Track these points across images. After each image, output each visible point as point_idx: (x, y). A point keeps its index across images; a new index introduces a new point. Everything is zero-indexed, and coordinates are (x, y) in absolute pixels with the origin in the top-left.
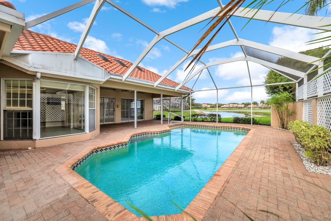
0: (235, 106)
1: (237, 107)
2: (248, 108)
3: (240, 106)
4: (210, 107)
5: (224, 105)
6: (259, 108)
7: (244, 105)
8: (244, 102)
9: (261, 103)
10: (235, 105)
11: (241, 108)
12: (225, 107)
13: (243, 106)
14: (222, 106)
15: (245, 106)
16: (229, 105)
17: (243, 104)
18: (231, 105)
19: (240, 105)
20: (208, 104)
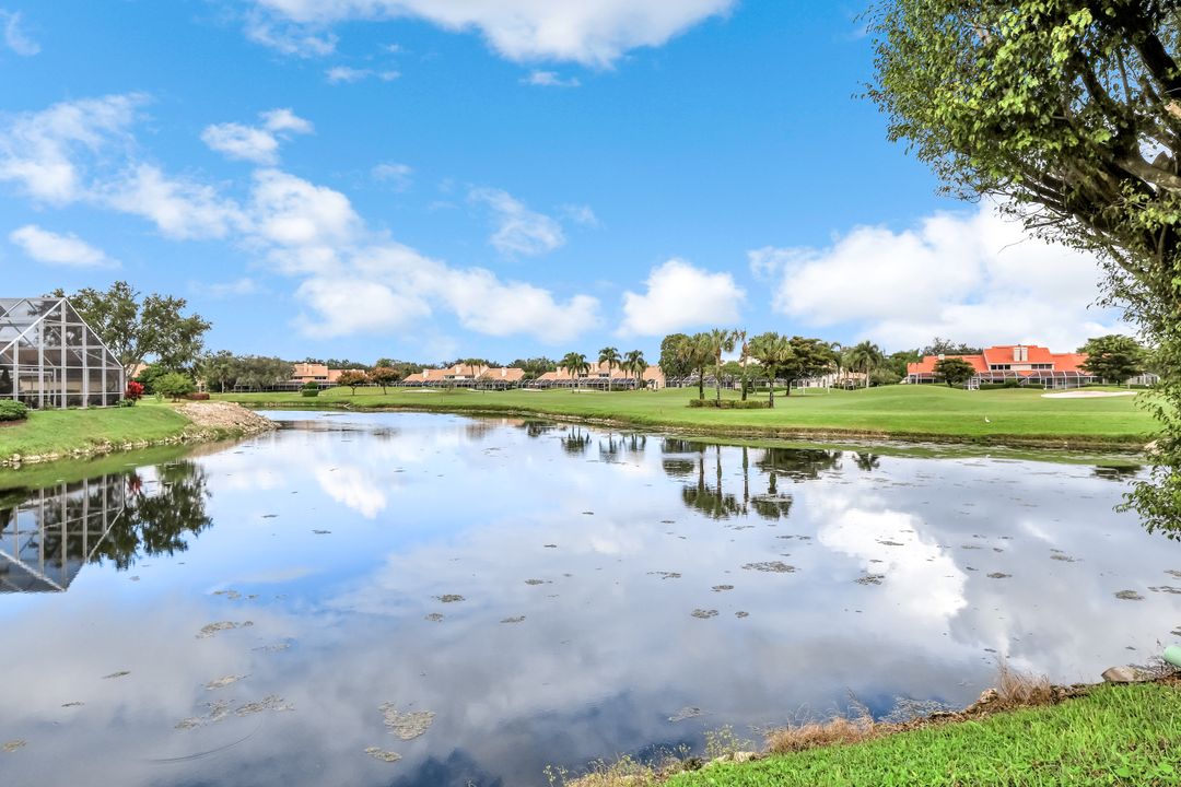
0: (477, 376)
1: (487, 384)
2: (543, 387)
3: (504, 375)
4: (341, 383)
5: (426, 373)
6: (590, 386)
7: (523, 373)
8: (524, 358)
9: (602, 360)
10: (480, 372)
11: (510, 386)
12: (427, 384)
13: (518, 374)
14: (413, 378)
15: (529, 377)
16: (450, 372)
17: (518, 364)
18: (458, 369)
19: (504, 372)
20: (332, 366)
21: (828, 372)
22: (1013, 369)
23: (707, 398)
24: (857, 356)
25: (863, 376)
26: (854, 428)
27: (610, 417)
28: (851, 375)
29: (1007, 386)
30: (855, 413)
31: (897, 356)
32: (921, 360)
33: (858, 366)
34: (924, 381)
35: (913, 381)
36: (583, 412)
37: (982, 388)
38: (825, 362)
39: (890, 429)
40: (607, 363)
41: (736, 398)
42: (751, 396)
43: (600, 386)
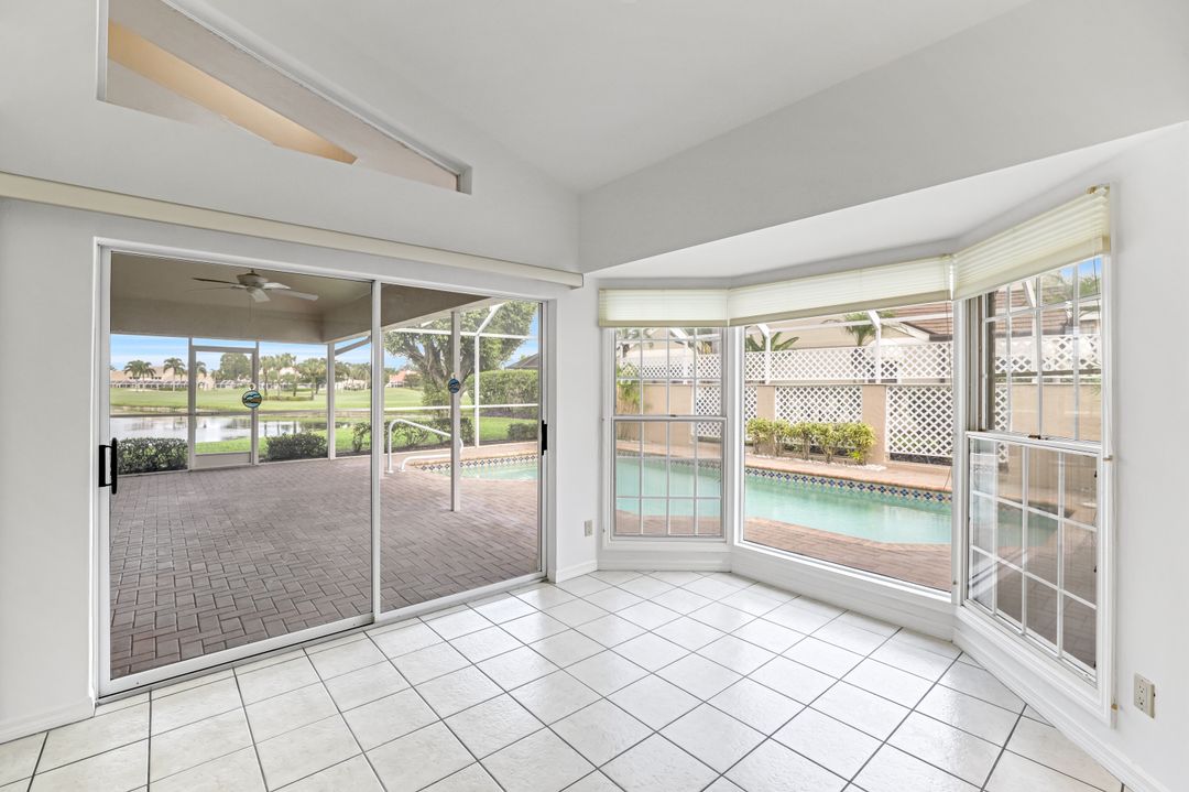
21: (342, 379)
23: (269, 395)
38: (341, 374)
40: (172, 370)
41: (290, 395)
42: (299, 394)
43: (154, 386)
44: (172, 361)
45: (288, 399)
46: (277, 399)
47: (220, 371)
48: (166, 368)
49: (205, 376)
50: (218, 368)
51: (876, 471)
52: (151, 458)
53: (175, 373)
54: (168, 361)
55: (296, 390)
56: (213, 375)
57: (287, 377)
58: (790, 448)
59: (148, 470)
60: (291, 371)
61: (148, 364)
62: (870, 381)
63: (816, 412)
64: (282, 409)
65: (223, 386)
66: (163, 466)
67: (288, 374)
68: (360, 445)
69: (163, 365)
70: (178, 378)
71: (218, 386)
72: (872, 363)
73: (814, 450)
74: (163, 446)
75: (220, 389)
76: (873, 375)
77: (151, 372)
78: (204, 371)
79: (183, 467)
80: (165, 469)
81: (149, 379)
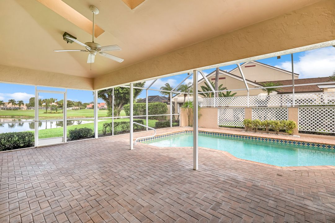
21: (72, 107)
22: (105, 107)
23: (48, 112)
24: (78, 104)
25: (78, 107)
26: (80, 116)
27: (22, 116)
28: (76, 107)
29: (104, 109)
30: (79, 114)
31: (84, 104)
32: (89, 105)
33: (78, 106)
34: (90, 109)
35: (88, 109)
36: (12, 115)
37: (100, 110)
38: (71, 105)
39: (86, 116)
40: (11, 103)
41: (55, 111)
42: (58, 111)
43: (4, 109)
44: (11, 100)
45: (54, 113)
46: (51, 113)
47: (29, 104)
48: (9, 103)
49: (23, 105)
50: (28, 103)
51: (297, 137)
52: (15, 142)
53: (13, 105)
54: (10, 100)
55: (57, 110)
56: (26, 105)
57: (53, 106)
58: (261, 129)
59: (15, 148)
60: (54, 104)
61: (2, 101)
62: (291, 106)
63: (263, 117)
64: (53, 116)
65: (30, 109)
66: (22, 145)
67: (53, 105)
68: (106, 132)
69: (8, 102)
70: (14, 106)
71: (28, 109)
72: (292, 100)
73: (271, 130)
74: (22, 136)
75: (29, 110)
76: (292, 104)
77: (4, 104)
78: (23, 104)
79: (32, 145)
80: (23, 147)
81: (3, 107)
